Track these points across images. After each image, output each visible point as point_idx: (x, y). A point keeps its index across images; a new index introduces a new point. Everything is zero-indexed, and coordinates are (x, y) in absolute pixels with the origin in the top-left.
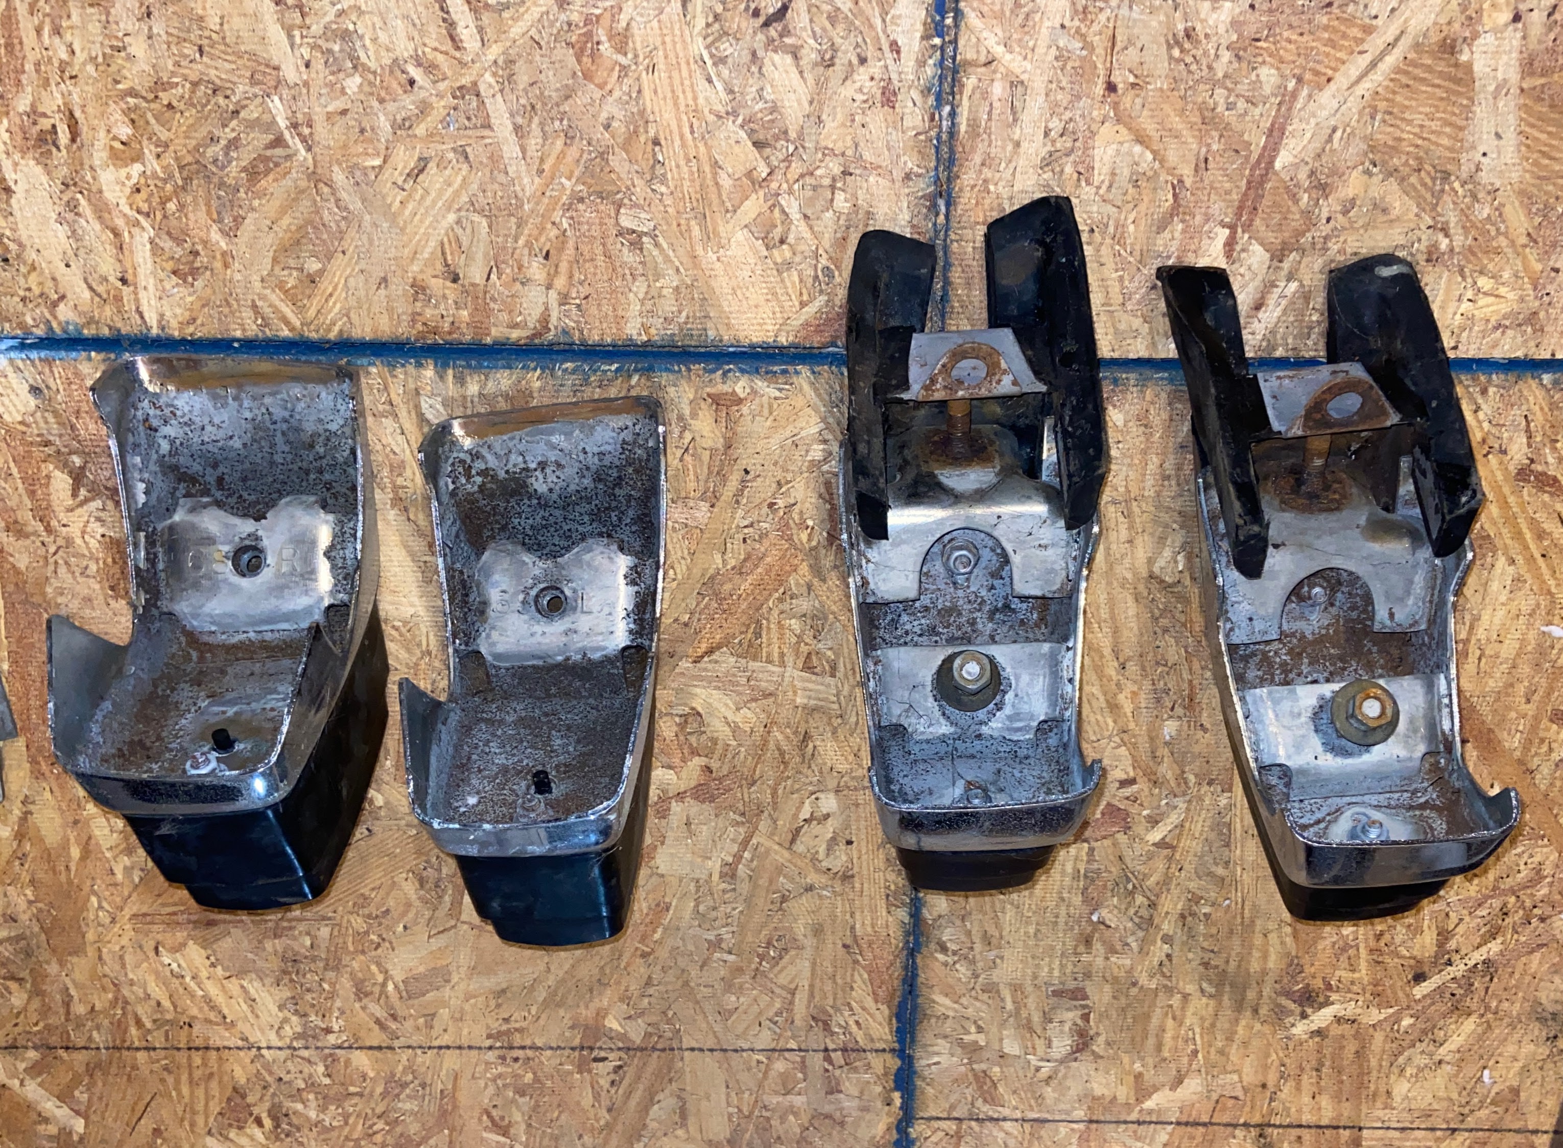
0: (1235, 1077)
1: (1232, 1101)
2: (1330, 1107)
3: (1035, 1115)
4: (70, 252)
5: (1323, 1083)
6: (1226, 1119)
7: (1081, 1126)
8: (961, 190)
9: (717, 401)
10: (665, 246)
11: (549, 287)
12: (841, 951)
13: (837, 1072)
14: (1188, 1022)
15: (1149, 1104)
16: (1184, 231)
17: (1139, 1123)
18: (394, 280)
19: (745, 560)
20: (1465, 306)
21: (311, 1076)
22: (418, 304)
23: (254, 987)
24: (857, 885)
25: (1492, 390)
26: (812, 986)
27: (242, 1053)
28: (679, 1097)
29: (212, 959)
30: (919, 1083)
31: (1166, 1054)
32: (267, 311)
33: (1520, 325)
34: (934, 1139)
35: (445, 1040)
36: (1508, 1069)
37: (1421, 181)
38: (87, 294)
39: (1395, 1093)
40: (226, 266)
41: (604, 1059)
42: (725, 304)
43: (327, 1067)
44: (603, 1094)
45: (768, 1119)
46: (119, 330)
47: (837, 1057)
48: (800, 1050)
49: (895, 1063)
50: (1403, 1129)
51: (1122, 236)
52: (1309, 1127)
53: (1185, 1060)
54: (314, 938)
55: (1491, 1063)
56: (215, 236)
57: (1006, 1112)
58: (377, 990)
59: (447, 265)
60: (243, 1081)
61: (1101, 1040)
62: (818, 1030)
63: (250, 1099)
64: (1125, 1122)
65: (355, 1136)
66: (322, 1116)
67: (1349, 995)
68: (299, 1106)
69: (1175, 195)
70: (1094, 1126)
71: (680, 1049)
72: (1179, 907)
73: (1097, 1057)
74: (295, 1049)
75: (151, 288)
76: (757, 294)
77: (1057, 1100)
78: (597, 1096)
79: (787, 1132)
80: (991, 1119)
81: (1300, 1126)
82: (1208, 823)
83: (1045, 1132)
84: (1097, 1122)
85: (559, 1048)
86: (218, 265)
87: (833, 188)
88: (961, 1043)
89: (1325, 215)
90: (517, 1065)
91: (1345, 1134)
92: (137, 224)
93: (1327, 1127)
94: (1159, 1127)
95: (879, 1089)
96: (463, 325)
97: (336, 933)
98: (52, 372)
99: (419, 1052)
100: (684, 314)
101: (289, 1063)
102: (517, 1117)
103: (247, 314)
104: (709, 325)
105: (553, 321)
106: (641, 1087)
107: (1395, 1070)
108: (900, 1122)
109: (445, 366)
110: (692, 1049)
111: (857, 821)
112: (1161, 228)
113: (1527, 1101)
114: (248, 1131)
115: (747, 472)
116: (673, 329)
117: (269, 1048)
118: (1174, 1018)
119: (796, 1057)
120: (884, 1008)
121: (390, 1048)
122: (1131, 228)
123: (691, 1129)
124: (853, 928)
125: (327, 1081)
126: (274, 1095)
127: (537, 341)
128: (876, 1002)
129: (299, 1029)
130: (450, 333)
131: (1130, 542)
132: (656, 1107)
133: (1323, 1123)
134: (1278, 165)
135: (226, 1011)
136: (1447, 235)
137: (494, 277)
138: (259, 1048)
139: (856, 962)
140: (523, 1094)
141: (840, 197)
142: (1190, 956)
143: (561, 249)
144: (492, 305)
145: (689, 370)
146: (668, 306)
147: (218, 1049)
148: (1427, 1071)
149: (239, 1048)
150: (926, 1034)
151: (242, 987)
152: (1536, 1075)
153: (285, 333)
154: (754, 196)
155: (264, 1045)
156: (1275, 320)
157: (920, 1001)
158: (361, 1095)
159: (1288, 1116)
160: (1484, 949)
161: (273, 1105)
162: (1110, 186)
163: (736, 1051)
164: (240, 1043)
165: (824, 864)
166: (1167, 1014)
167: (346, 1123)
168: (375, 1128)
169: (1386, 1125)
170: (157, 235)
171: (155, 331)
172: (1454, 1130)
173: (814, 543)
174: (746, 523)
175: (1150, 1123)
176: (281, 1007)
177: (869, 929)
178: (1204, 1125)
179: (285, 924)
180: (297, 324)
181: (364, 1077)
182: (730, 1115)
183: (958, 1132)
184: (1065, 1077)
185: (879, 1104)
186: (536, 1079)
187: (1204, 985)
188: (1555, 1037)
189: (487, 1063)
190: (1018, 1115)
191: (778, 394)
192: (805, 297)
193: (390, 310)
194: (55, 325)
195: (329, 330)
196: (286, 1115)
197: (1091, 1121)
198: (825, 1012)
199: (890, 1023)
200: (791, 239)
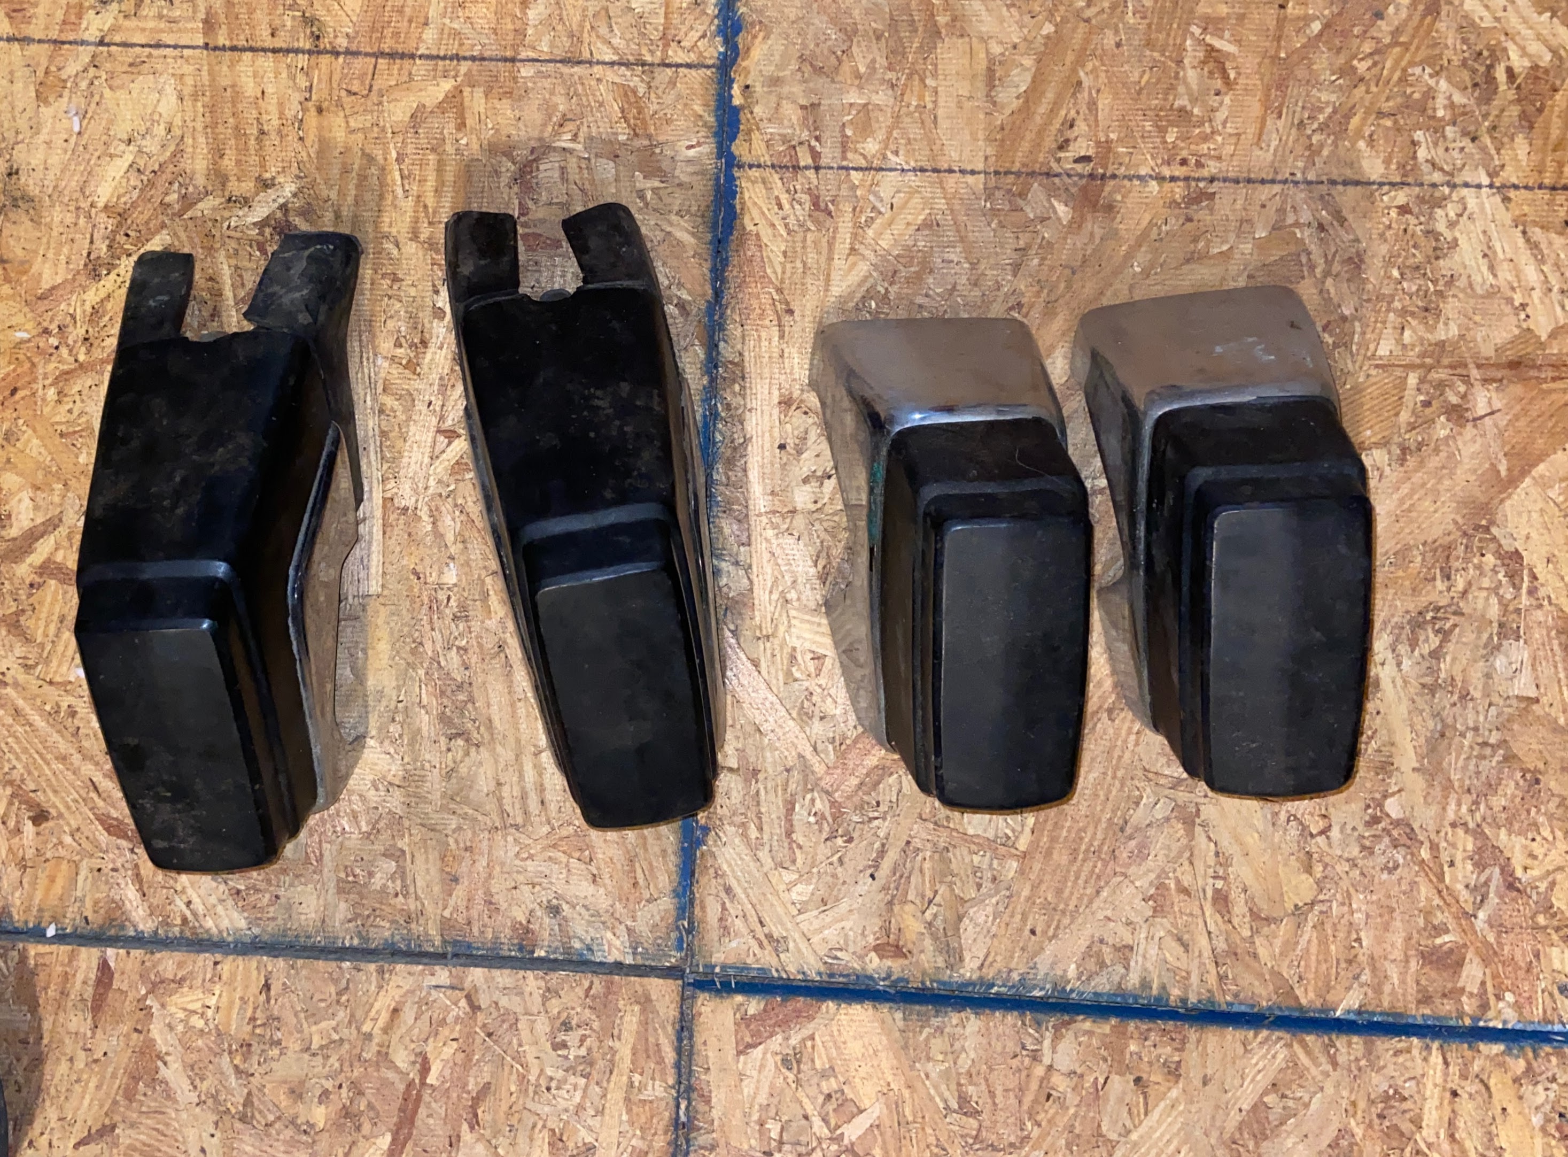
0: (353, 124)
1: (354, 89)
2: (244, 79)
3: (577, 69)
4: (1499, 1120)
5: (255, 114)
6: (359, 63)
7: (523, 55)
8: (666, 1133)
9: (898, 951)
10: (938, 1099)
11: (1050, 1067)
12: (795, 306)
13: (805, 135)
14: (410, 202)
15: (447, 85)
16: (466, 1084)
17: (457, 57)
18: (1197, 1082)
19: (878, 783)
20: (212, 1001)
21: (1436, 144)
22: (1176, 1059)
23: (1481, 276)
24: (776, 393)
25: (178, 921)
26: (830, 259)
27: (1514, 180)
28: (994, 104)
29: (1523, 316)
30: (711, 119)
31: (432, 157)
32: (1323, 1059)
33: (162, 982)
34: (695, 35)
35: (1264, 192)
36: (53, 132)
37: (265, 1117)
38: (1492, 1083)
39: (173, 99)
40: (1354, 1104)
41: (1077, 161)
42: (885, 1042)
43: (1414, 157)
44: (1084, 109)
45: (890, 68)
46: (1470, 1047)
47: (805, 159)
48: (847, 168)
49: (739, 148)
50: (158, 46)
51: (521, 1083)
52: (264, 50)
53: (410, 149)
54: (1399, 341)
55: (73, 140)
56: (1359, 1132)
57: (611, 75)
58: (1336, 268)
59: (1144, 1094)
60: (1520, 139)
61: (505, 179)
62: (826, 197)
63: (1515, 111)
64: (473, 59)
65: (1397, 50)
66: (1432, 82)
67: (239, 235)
68: (1458, 98)
69: (476, 1115)
70: (509, 54)
71: (986, 173)
72: (428, 356)
73: (508, 154)
74: (1448, 184)
75: (1430, 1085)
76: (855, 1048)
77: (552, 93)
78: (1092, 105)
79: (869, 48)
80: (627, 65)
81: (275, 51)
82: (405, 460)
83: (564, 45)
84: (506, 60)
85: (1130, 178)
86: (1362, 1105)
87: (781, 1143)
88: (663, 175)
89: (344, 1090)
90: (1184, 154)
91: (222, 40)
92: (1429, 1146)
93: (244, 50)
94: (434, 52)
95: (757, 110)
96: (1136, 1035)
97: (1372, 347)
98: (1545, 1011)
99: (1299, 176)
100: (924, 1035)
101: (1459, 163)
102: (1192, 75)
103: (1341, 1059)
104: (900, 1024)
105: (1049, 1035)
106: (1038, 119)
107: (177, 132)
108: (734, 61)
109: (1158, 999)
110: (973, 172)
111: (773, 473)
112: (487, 1086)
113: (26, 87)
114: (1527, 64)
115: (872, 876)
116: (936, 1022)
117: (1479, 186)
118: (425, 206)
119: (854, 159)
120: (750, 227)
121: (1333, 182)
122: (513, 1088)
123: (983, 55)
124: (782, 337)
125: (1419, 135)
126: (1485, 116)
127: (1066, 1018)
128: (757, 235)
129: (1439, 212)
130: (1149, 1030)
131: (499, 784)
132: (1023, 88)
133: (249, 55)
134: (388, 1138)
135: (1521, 241)
136: (236, 1067)
137: (1101, 1080)
138: (1491, 186)
139: (780, 291)
140: (1182, 110)
141: (774, 1135)
142: (413, 291)
143: (1035, 1101)
144: (1105, 1054)
145: (923, 983)
146: (937, 1044)
147: (1540, 187)
148: (143, 130)
149: (1516, 187)
150: (702, 190)
151: (1495, 276)
152: (22, 123)
153: (1310, 1039)
154: (854, 1138)
155: (1485, 190)
156: (380, 998)
157: (709, 236)
158: (1381, 114)
159: (289, 66)
160: (102, 294)
161: (1488, 101)
162: (534, 1127)
163: (923, 170)
164: (1512, 194)
165: (810, 421)
166: (434, 212)
167: (1404, 70)
168: (1369, 62)
169: (177, 52)
170: (1413, 1133)
171: (1435, 1045)
172: (101, 43)
173: (809, 796)
174: (876, 823)
175: (444, 58)
176: (1455, 244)
177: (764, 335)
178: (382, 54)
179: (1428, 361)
180: (1296, 1046)
181: (1371, 141)
182: (935, 75)
183: (666, 45)
184: (545, 125)
185: (758, 89)
186: (1162, 131)
187: (395, 252)
188: (10, 175)
189: (1219, 158)
190: (597, 69)
191: (839, 954)
192: (809, 1044)
193: (1204, 1055)
194: (1530, 1055)
195: (1267, 1039)
196: (1476, 85)
197: (513, 60)
198: (816, 222)
199: (743, 204)
200: (821, 1099)
